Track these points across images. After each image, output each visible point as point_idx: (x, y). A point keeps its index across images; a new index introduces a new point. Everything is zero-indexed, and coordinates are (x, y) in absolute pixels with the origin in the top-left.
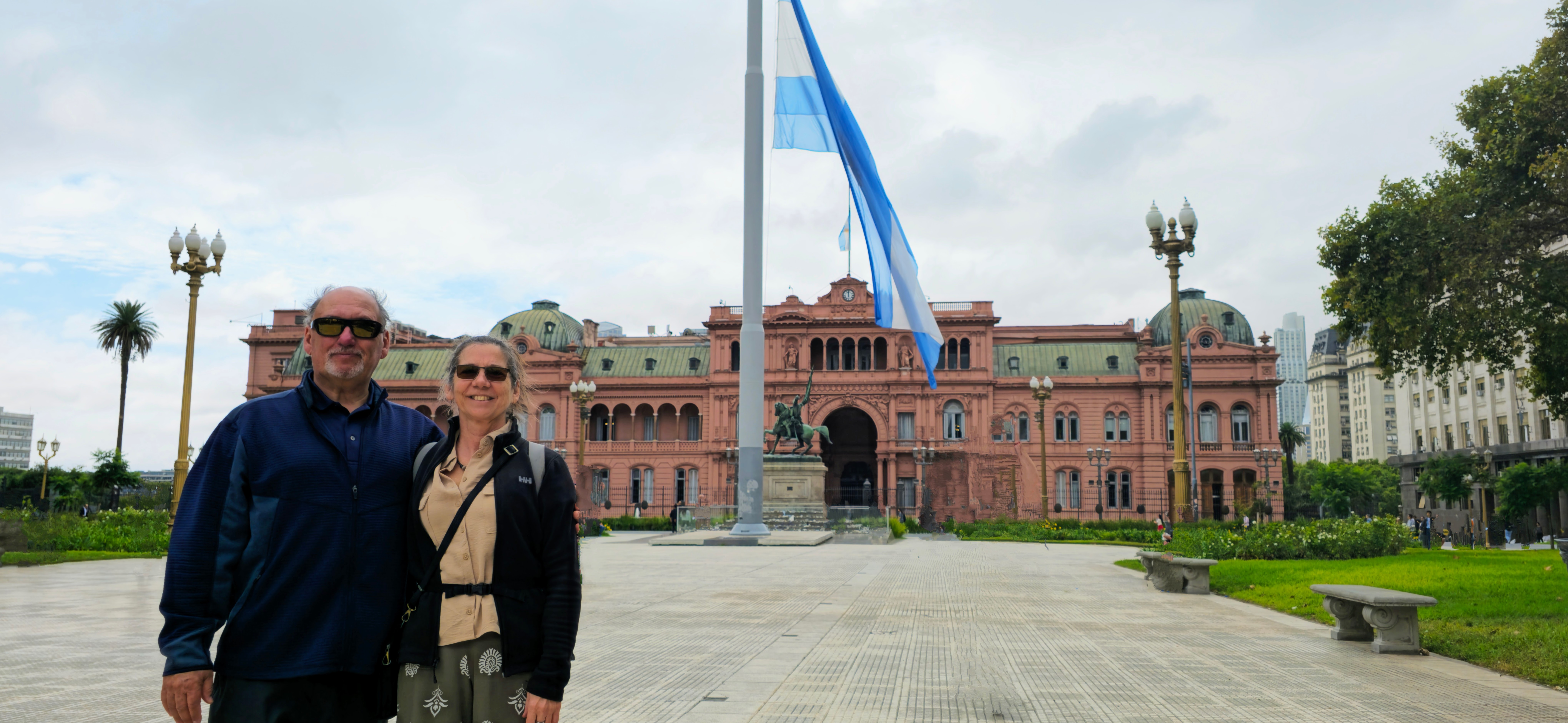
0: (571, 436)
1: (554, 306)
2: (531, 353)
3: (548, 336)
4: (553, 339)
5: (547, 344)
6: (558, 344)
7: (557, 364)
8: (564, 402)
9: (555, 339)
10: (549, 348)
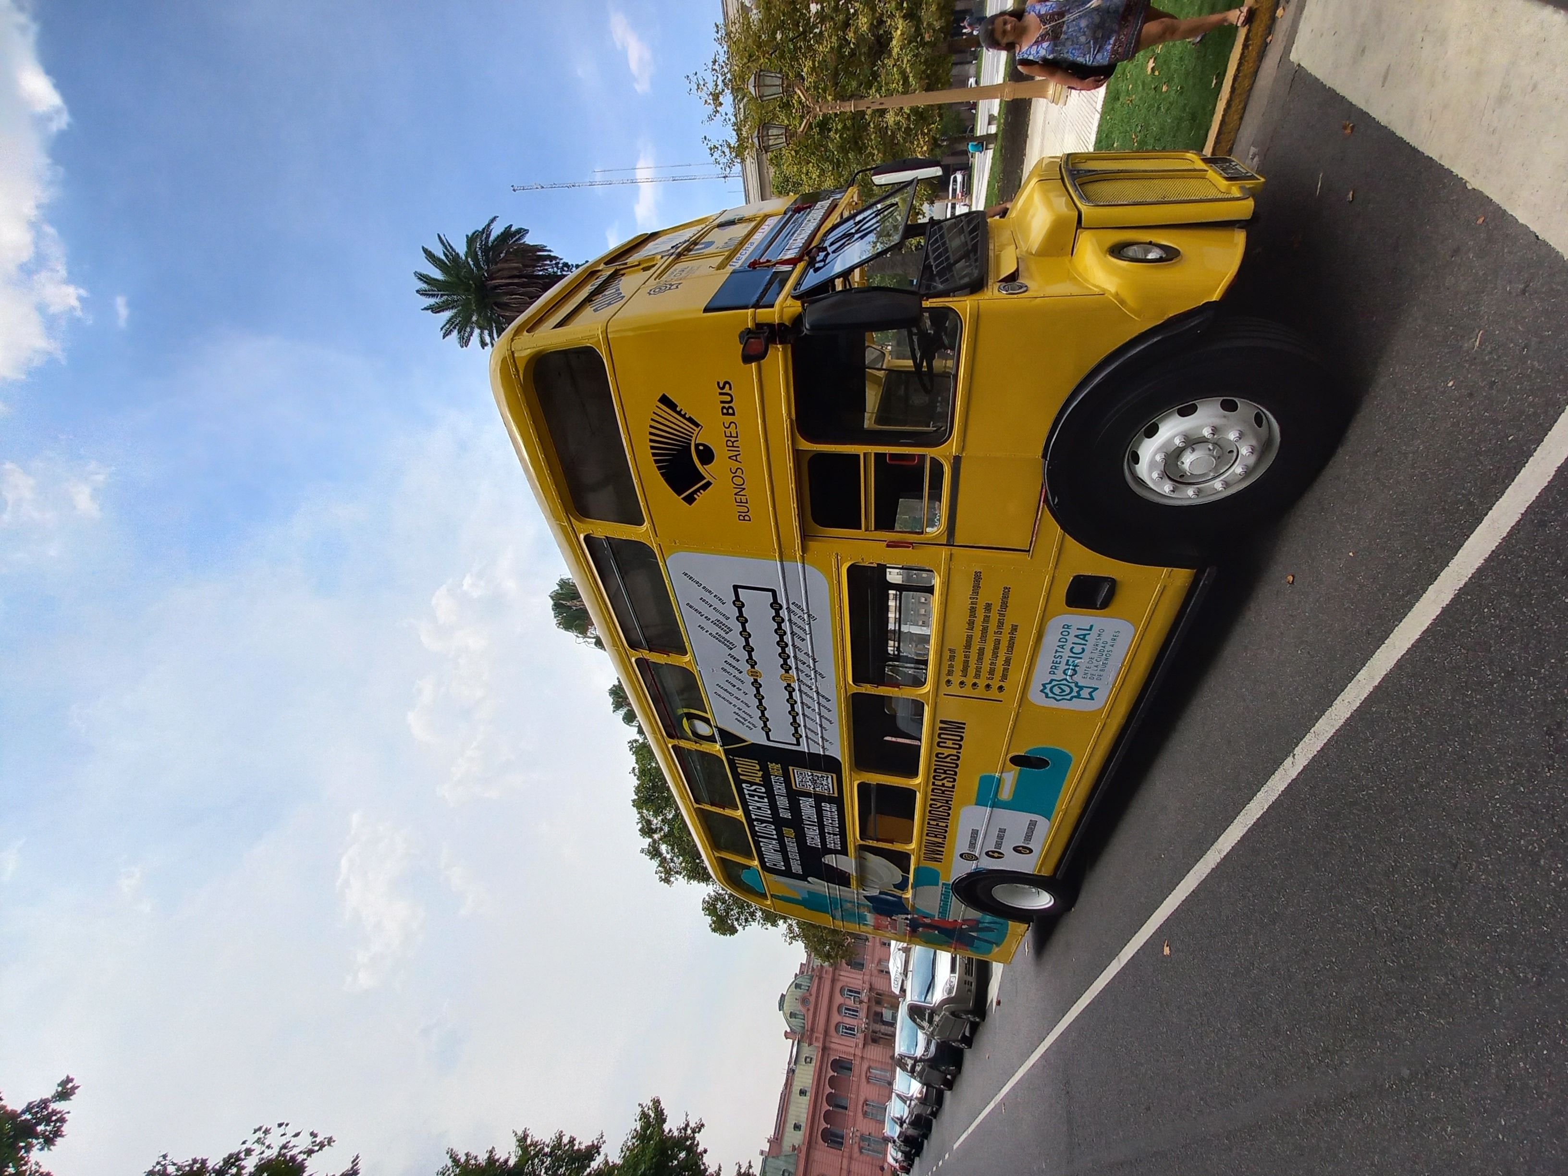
0: (861, 977)
1: (783, 996)
2: (811, 995)
3: (803, 987)
4: (806, 984)
5: (807, 988)
6: (809, 981)
7: (820, 978)
8: (841, 978)
9: (805, 983)
10: (809, 987)
